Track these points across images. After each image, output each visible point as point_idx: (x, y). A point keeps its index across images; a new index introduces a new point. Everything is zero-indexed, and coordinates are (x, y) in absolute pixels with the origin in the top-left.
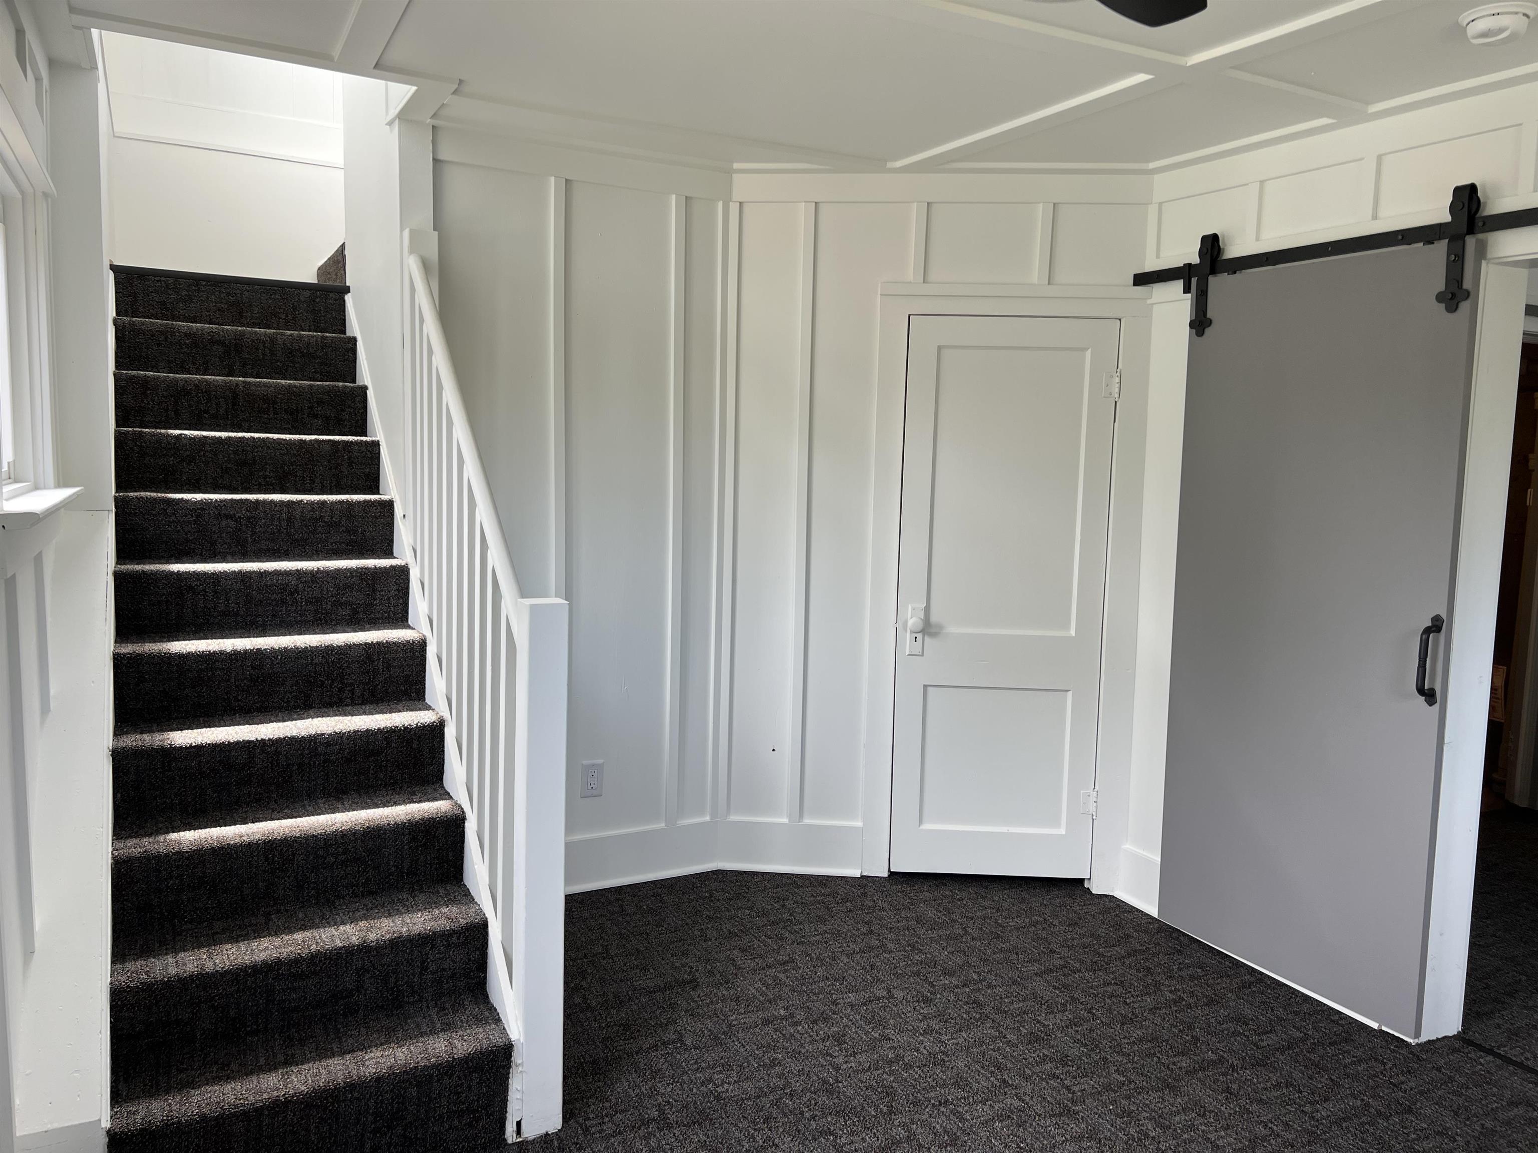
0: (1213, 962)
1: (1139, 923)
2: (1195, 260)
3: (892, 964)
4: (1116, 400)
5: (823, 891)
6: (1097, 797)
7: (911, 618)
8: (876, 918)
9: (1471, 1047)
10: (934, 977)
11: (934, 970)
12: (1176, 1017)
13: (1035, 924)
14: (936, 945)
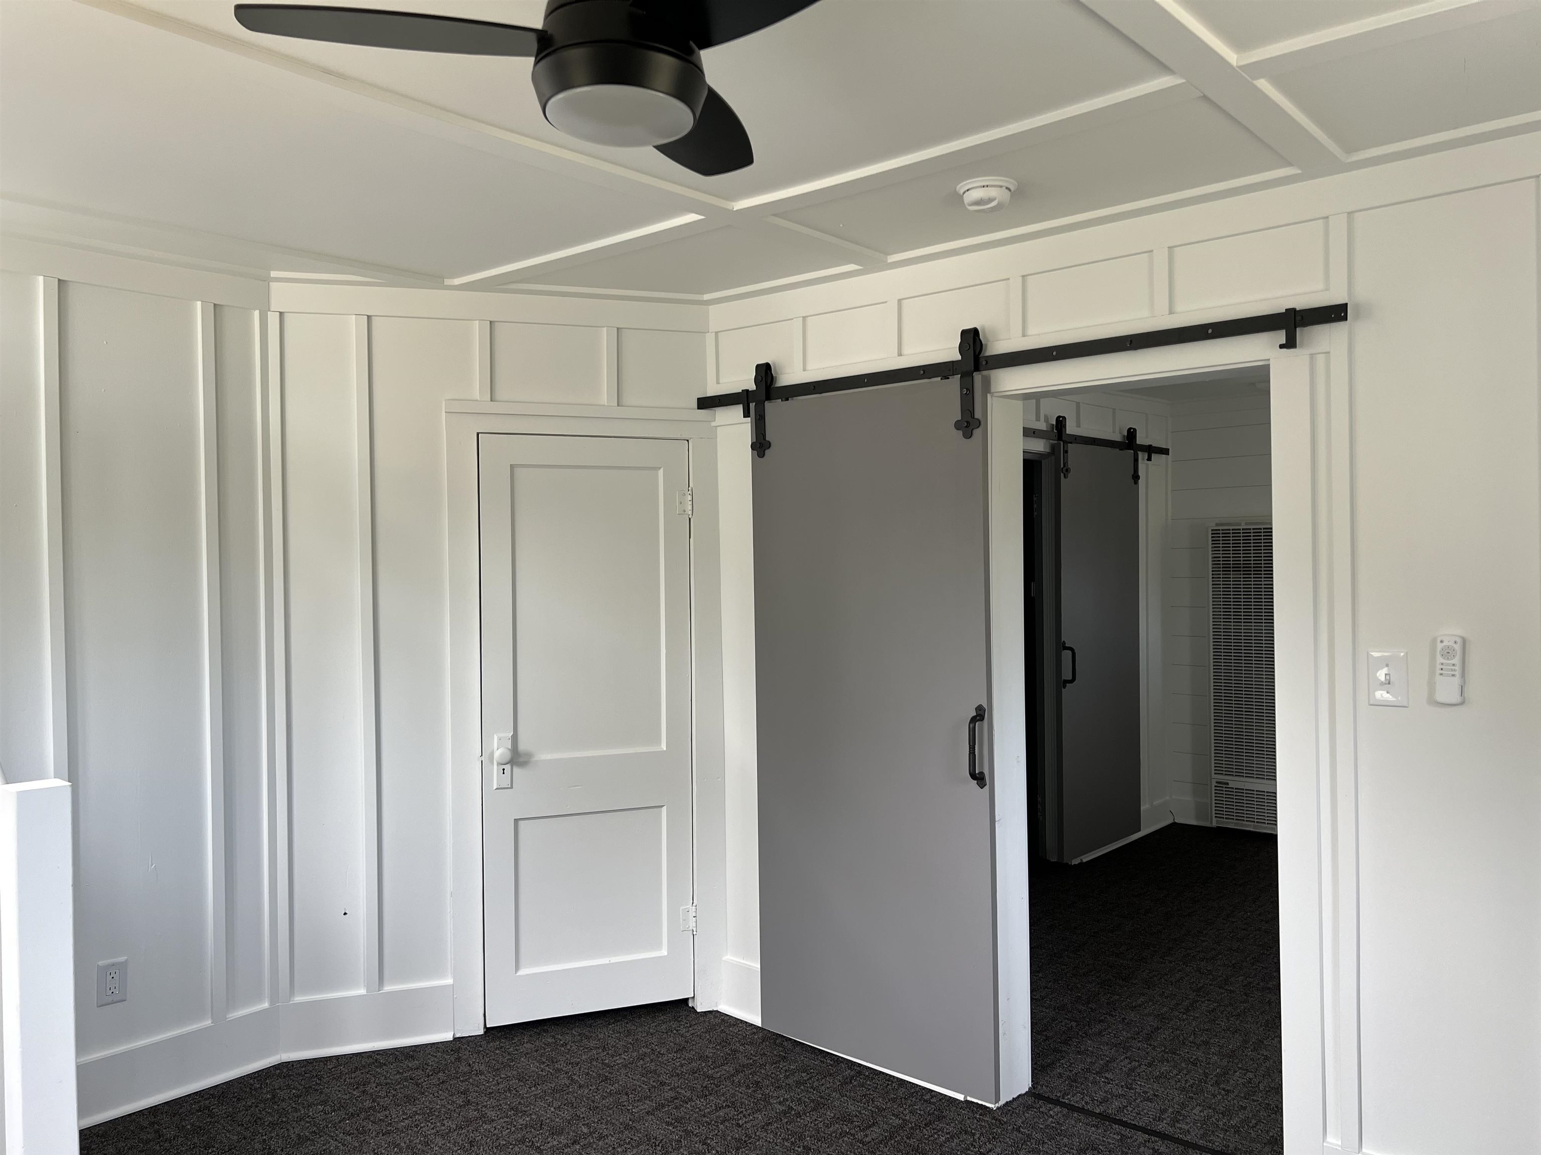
0: (816, 1063)
1: (744, 1035)
2: (752, 386)
3: (494, 1135)
4: (690, 517)
5: (410, 1065)
6: (696, 912)
7: (498, 749)
8: (473, 1085)
9: (1042, 1101)
10: (540, 1140)
11: (541, 1131)
12: (787, 1129)
13: (642, 1057)
14: (541, 1102)
